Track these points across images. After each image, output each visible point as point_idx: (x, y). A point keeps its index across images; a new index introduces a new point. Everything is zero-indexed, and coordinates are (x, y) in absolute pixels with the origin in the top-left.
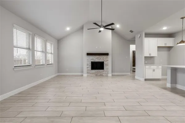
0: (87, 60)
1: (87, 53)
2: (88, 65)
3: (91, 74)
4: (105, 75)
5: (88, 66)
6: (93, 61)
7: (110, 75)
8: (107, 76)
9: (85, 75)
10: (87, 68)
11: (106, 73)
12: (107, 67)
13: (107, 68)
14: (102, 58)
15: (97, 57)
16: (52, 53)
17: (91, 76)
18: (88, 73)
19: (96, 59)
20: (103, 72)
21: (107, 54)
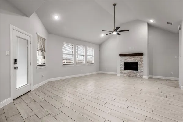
0: (121, 60)
1: (120, 54)
2: (121, 65)
3: (124, 74)
4: (139, 76)
5: (121, 67)
6: (126, 61)
7: (146, 77)
8: (141, 78)
9: (119, 75)
10: (121, 68)
11: (141, 74)
12: (142, 68)
13: (142, 70)
14: (135, 59)
15: (130, 57)
16: (93, 56)
17: (124, 76)
18: (121, 73)
19: (130, 60)
20: (137, 73)
21: (141, 54)
